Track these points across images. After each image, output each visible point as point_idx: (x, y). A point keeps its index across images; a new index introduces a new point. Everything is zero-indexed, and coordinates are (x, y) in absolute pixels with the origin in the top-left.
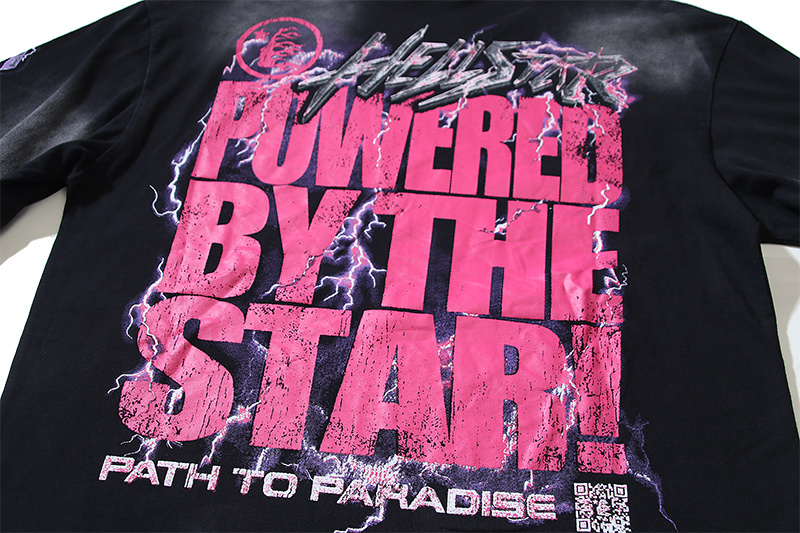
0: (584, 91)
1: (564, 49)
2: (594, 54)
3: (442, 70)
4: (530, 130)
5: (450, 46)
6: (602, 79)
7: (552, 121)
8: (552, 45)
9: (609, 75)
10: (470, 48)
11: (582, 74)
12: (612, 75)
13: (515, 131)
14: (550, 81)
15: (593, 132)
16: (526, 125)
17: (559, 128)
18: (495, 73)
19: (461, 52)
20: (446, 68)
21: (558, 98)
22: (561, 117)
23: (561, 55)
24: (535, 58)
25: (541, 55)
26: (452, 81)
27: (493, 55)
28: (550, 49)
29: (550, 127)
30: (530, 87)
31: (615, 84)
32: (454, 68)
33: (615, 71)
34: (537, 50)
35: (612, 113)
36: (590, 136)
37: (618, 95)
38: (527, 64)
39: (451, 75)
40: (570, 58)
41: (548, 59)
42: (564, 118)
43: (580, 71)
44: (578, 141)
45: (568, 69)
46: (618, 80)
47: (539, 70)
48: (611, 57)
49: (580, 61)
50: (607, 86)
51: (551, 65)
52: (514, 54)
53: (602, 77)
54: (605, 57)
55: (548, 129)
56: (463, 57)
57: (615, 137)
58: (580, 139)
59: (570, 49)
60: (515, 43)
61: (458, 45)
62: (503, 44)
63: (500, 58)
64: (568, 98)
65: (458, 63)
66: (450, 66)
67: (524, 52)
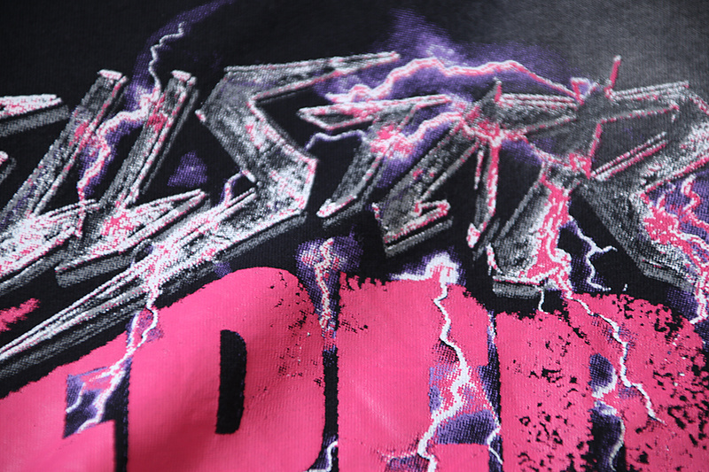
0: (567, 240)
1: (486, 68)
2: (592, 86)
3: (54, 204)
4: (386, 421)
5: (71, 100)
6: (628, 186)
7: (463, 376)
8: (439, 60)
9: (648, 170)
10: (147, 102)
11: (554, 172)
12: (664, 168)
13: (331, 430)
14: (443, 206)
15: (611, 411)
16: (371, 402)
17: (488, 406)
18: (251, 197)
19: (113, 123)
20: (65, 196)
21: (476, 281)
22: (494, 357)
23: (475, 90)
24: (384, 117)
25: (405, 103)
26: (96, 250)
27: (232, 123)
28: (434, 74)
29: (459, 402)
30: (377, 232)
31: (676, 202)
32: (96, 190)
33: (672, 148)
34: (387, 86)
35: (675, 326)
36: (603, 430)
37: (689, 245)
38: (356, 141)
39: (88, 225)
40: (507, 101)
41: (430, 111)
42: (505, 361)
43: (546, 158)
44: (560, 453)
45: (503, 152)
46: (686, 187)
47: (402, 156)
48: (652, 92)
49: (544, 115)
50: (647, 213)
51: (445, 132)
52: (308, 114)
53: (625, 179)
54: (631, 94)
55: (451, 412)
56: (126, 141)
57: (693, 429)
58: (570, 445)
59: (507, 65)
60: (304, 67)
61: (98, 97)
62: (261, 74)
63: (258, 133)
64: (513, 276)
65: (111, 169)
66: (82, 184)
67: (343, 101)
